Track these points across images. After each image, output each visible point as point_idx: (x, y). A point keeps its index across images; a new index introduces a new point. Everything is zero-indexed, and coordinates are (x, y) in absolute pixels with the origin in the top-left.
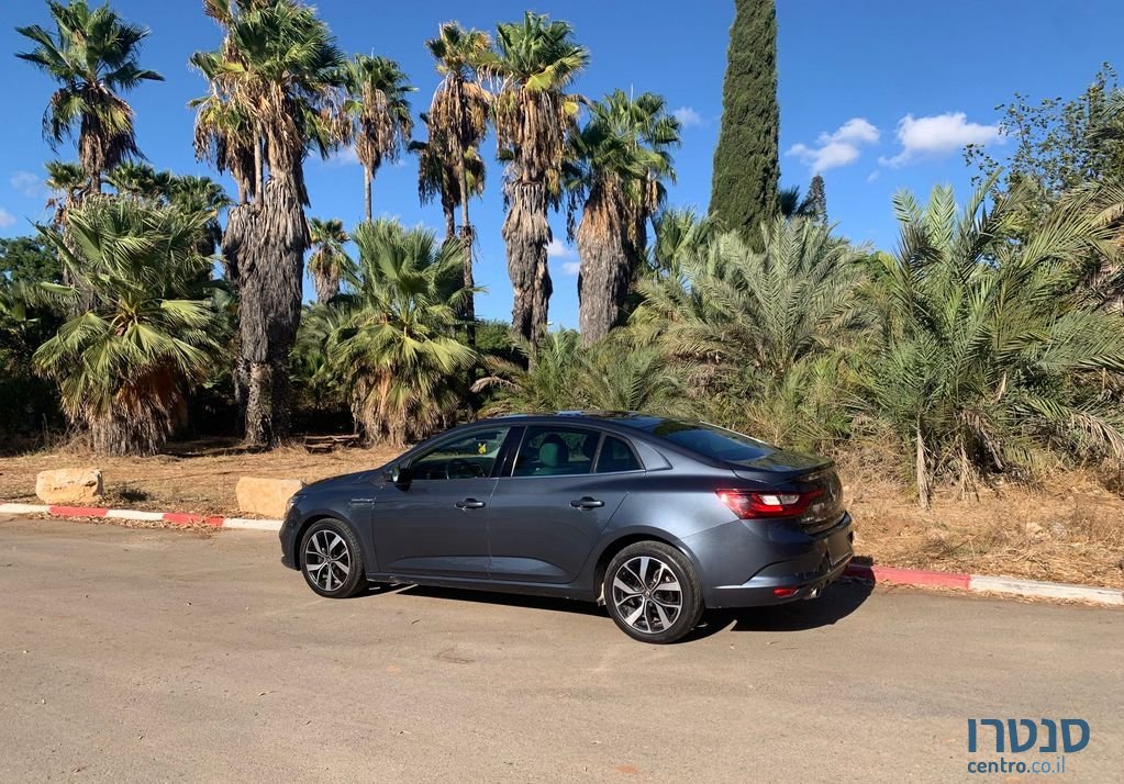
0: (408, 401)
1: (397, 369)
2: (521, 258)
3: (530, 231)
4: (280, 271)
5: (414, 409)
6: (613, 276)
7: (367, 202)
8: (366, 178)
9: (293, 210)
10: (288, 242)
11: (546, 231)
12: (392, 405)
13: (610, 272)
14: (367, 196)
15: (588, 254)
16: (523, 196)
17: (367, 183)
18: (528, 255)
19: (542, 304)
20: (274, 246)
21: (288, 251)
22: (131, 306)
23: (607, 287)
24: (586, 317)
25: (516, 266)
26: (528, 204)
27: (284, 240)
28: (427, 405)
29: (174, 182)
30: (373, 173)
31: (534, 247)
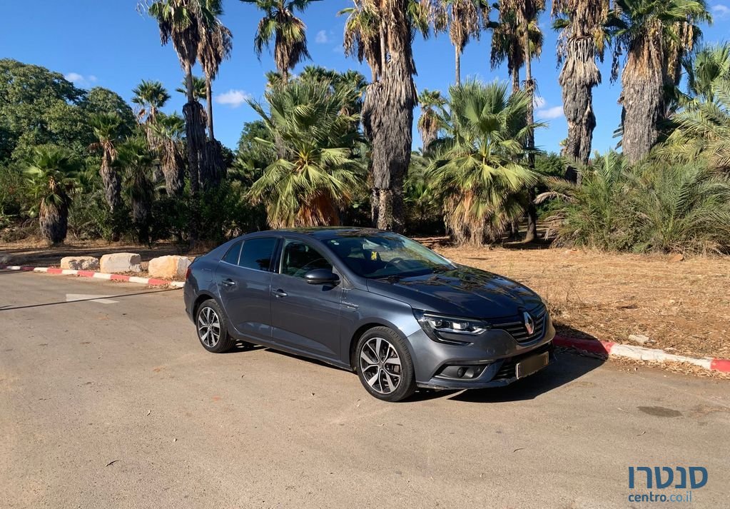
0: (485, 213)
1: (478, 190)
2: (574, 98)
3: (582, 75)
4: (397, 124)
5: (490, 219)
6: (654, 105)
7: (457, 72)
8: (456, 54)
9: (405, 79)
10: (402, 103)
11: (596, 74)
12: (474, 216)
13: (651, 103)
14: (457, 67)
15: (632, 90)
16: (577, 49)
17: (457, 57)
18: (581, 96)
19: (587, 135)
20: (393, 106)
21: (402, 108)
22: (305, 155)
23: (648, 116)
24: (629, 141)
25: (570, 105)
26: (581, 54)
27: (399, 101)
28: (499, 215)
29: (337, 76)
30: (461, 49)
31: (585, 88)
